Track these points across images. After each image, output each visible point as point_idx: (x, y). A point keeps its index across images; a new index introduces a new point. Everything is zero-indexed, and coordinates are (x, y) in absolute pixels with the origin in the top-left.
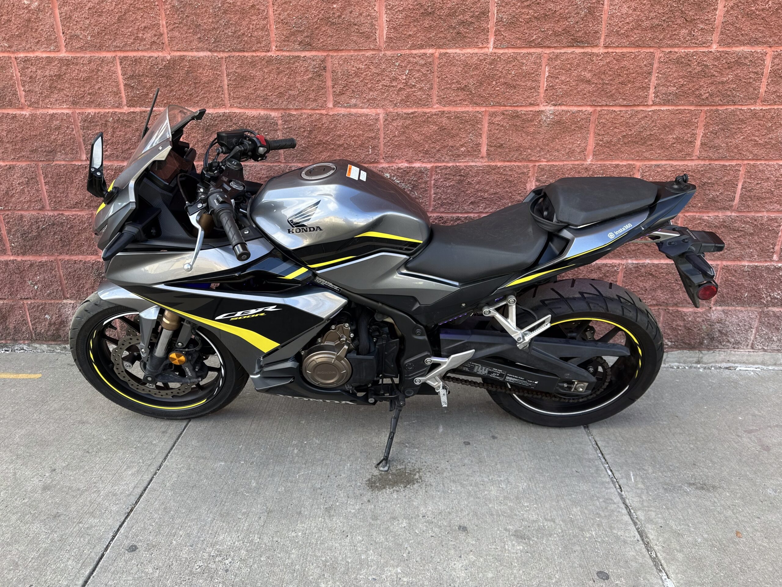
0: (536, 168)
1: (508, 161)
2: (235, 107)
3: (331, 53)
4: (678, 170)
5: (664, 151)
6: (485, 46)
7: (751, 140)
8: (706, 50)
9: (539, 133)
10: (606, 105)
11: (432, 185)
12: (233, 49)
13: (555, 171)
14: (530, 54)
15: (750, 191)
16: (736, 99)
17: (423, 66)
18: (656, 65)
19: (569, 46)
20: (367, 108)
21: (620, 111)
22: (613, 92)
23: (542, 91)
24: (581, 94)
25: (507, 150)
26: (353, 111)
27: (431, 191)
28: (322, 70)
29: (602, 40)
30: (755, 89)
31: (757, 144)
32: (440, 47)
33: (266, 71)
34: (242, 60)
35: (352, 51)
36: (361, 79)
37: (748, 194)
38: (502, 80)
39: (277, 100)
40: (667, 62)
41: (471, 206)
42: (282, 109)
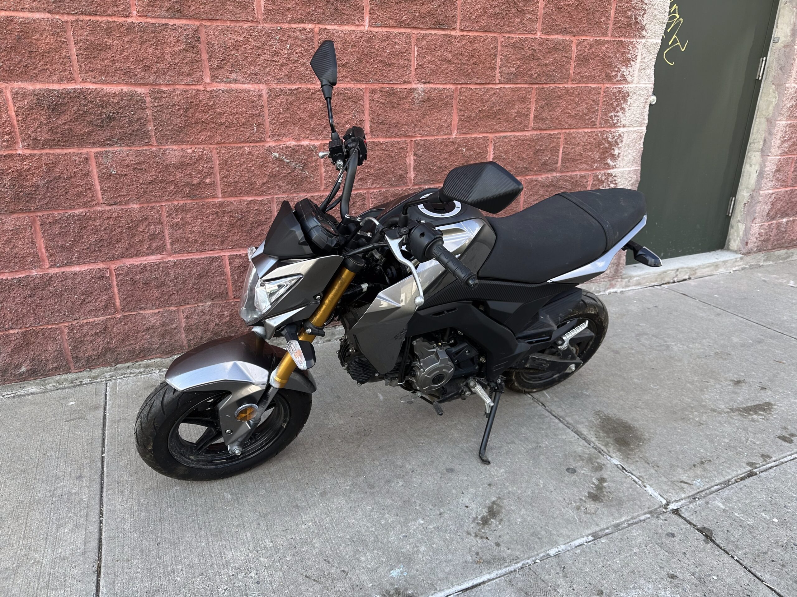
0: (413, 143)
1: (389, 137)
2: (89, 82)
3: (205, 23)
4: (519, 140)
5: (509, 124)
6: (361, 23)
7: (566, 113)
8: (533, 37)
9: (412, 110)
10: (465, 83)
11: (322, 163)
12: (81, 11)
13: (428, 145)
14: (401, 33)
15: (568, 155)
16: (556, 79)
17: (304, 40)
18: (499, 48)
19: (432, 28)
20: (249, 83)
21: (476, 89)
22: (470, 71)
23: (413, 69)
24: (445, 73)
25: (388, 126)
26: (234, 86)
27: (321, 169)
28: (196, 41)
29: (458, 24)
30: (567, 71)
31: (570, 116)
32: (319, 22)
33: (126, 40)
34: (95, 26)
35: (228, 22)
36: (240, 52)
37: (567, 157)
38: (379, 58)
39: (143, 74)
40: (507, 46)
41: (360, 183)
42: (151, 84)
